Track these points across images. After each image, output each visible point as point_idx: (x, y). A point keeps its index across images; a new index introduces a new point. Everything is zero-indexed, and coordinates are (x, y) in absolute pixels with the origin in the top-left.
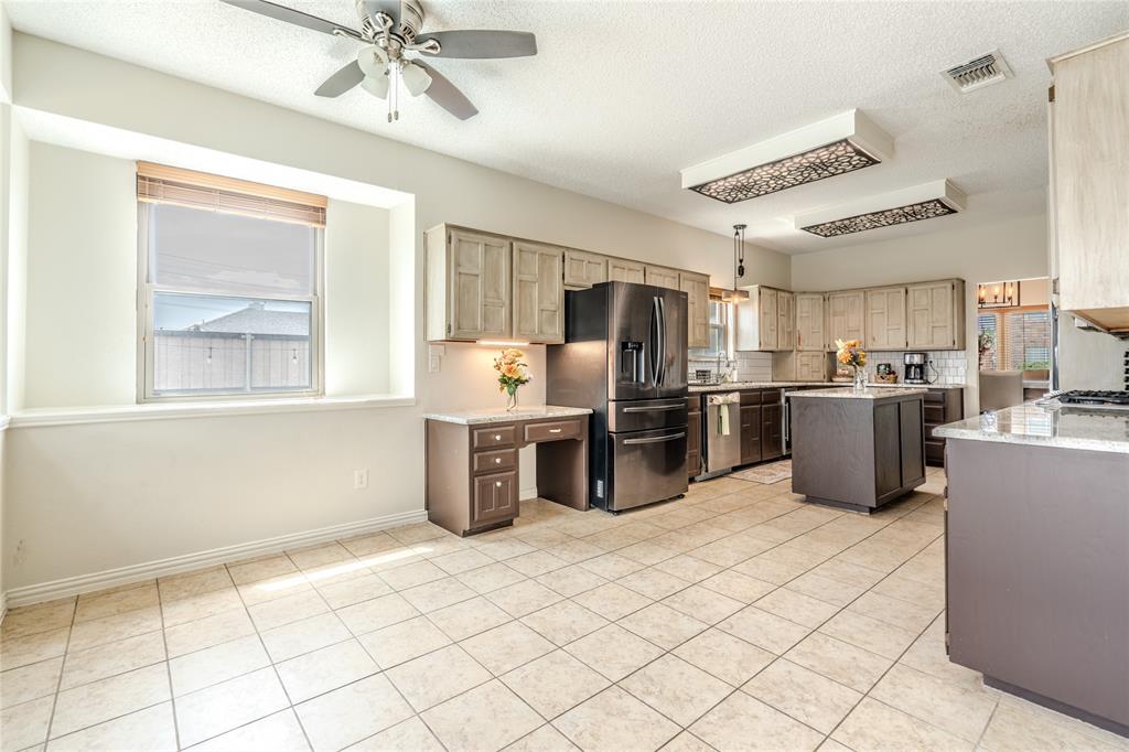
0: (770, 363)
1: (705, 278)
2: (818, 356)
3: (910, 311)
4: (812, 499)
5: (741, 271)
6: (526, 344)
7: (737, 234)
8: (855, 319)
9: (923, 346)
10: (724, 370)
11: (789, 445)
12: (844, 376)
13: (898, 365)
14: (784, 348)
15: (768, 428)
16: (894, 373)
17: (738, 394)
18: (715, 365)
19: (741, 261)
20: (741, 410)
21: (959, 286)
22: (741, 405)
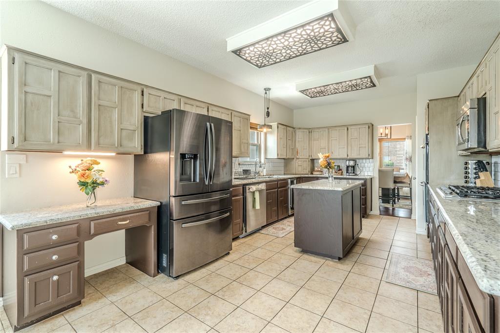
0: (283, 165)
1: (248, 116)
2: (306, 161)
3: (349, 139)
4: (305, 251)
5: (268, 114)
6: (113, 154)
7: (266, 93)
8: (323, 143)
9: (354, 156)
10: (258, 169)
11: (292, 208)
12: (318, 171)
13: (343, 167)
14: (290, 157)
15: (281, 201)
16: (341, 170)
17: (264, 184)
18: (254, 166)
19: (268, 108)
20: (267, 193)
21: (371, 127)
22: (267, 190)
